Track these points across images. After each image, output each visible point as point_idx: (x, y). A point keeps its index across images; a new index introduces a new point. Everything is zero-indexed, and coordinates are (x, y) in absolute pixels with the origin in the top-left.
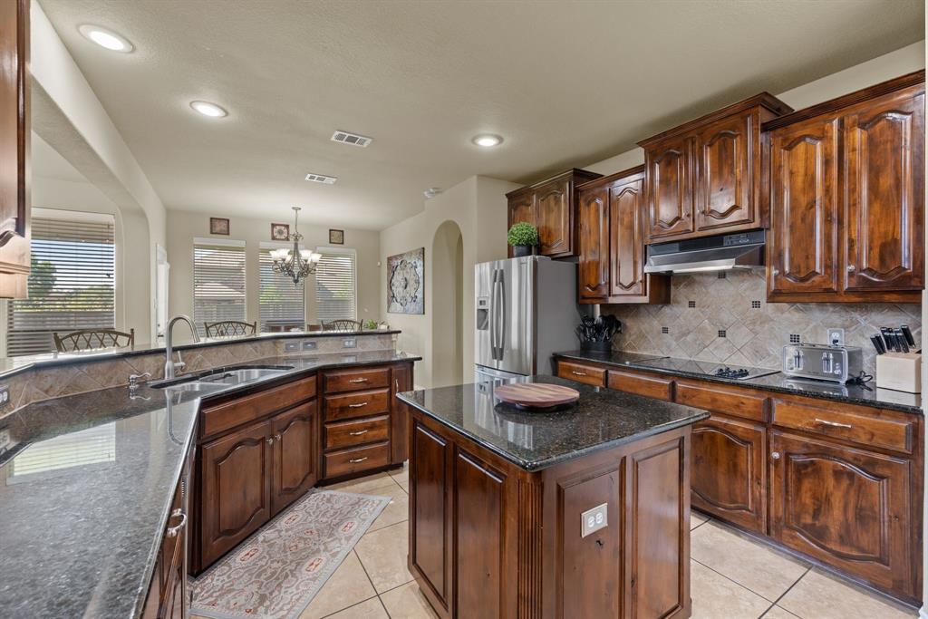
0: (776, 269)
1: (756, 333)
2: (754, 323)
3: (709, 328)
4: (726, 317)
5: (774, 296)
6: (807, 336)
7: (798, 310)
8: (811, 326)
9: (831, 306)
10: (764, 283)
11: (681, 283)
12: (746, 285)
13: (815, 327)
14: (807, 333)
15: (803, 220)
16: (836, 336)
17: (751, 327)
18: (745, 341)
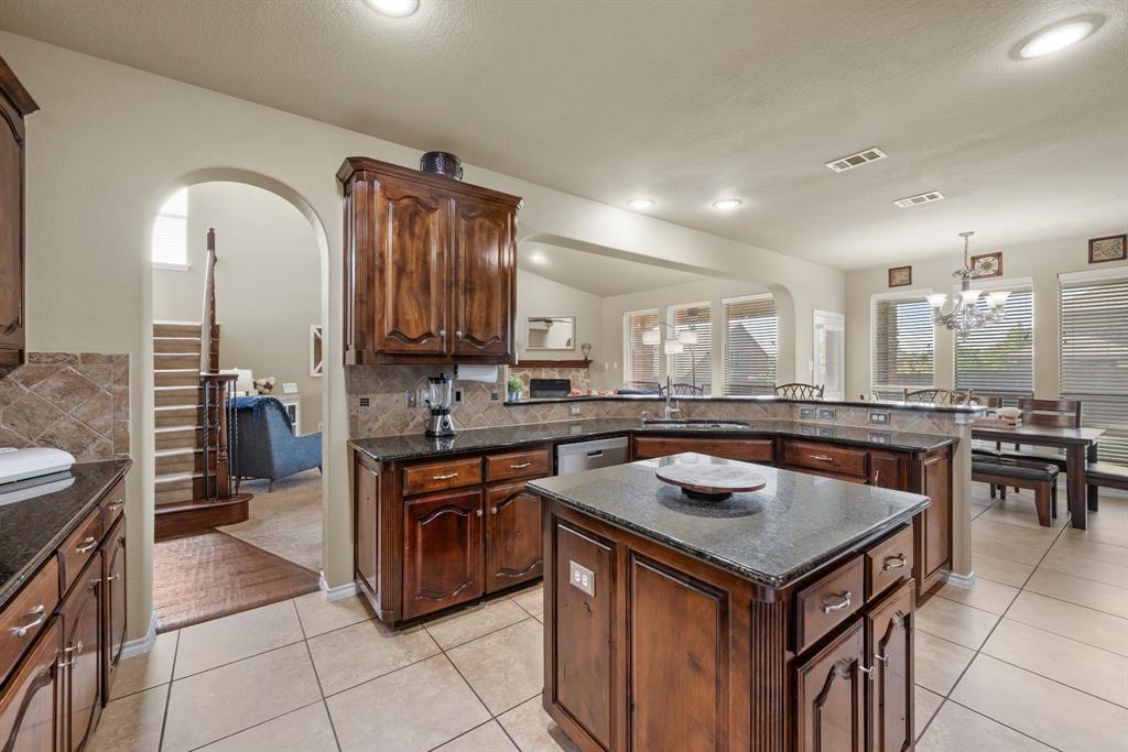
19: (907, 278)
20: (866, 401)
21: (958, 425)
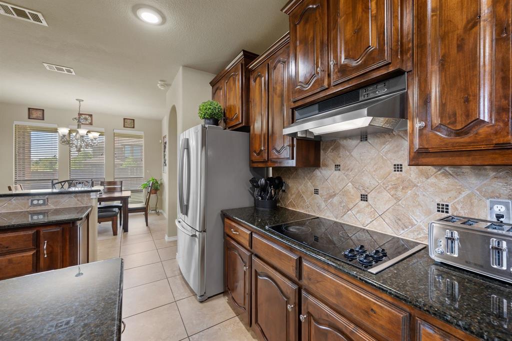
0: (420, 121)
1: (398, 199)
2: (395, 188)
3: (352, 191)
4: (368, 181)
5: (419, 157)
6: (459, 207)
7: (446, 174)
8: (464, 194)
9: (493, 170)
10: (406, 144)
11: (329, 147)
12: (387, 147)
13: (469, 197)
14: (458, 203)
15: (460, 47)
16: (499, 209)
17: (392, 192)
18: (387, 207)
19: (41, 116)
20: (14, 192)
21: (92, 199)
